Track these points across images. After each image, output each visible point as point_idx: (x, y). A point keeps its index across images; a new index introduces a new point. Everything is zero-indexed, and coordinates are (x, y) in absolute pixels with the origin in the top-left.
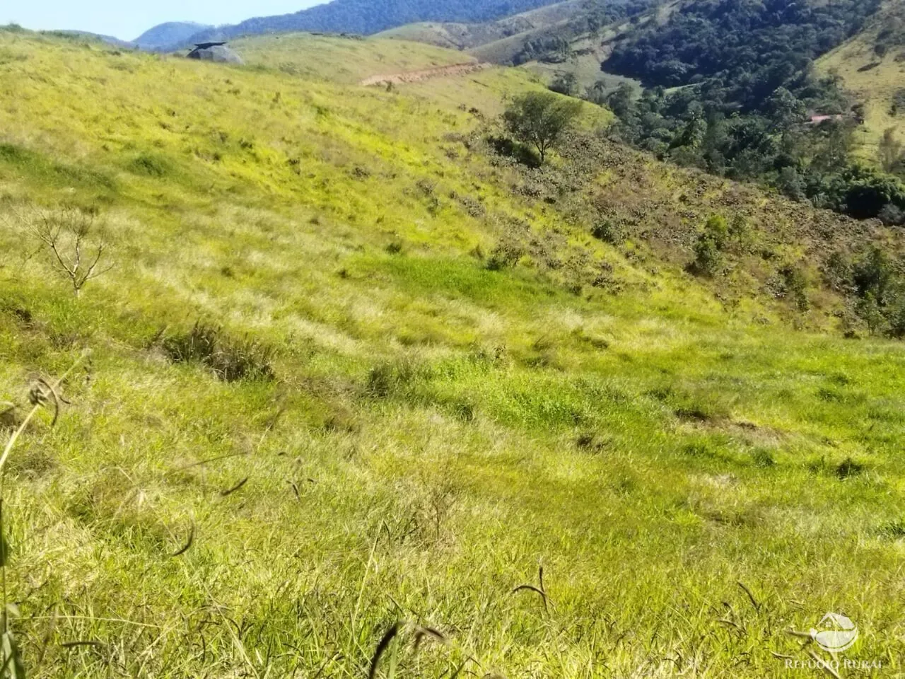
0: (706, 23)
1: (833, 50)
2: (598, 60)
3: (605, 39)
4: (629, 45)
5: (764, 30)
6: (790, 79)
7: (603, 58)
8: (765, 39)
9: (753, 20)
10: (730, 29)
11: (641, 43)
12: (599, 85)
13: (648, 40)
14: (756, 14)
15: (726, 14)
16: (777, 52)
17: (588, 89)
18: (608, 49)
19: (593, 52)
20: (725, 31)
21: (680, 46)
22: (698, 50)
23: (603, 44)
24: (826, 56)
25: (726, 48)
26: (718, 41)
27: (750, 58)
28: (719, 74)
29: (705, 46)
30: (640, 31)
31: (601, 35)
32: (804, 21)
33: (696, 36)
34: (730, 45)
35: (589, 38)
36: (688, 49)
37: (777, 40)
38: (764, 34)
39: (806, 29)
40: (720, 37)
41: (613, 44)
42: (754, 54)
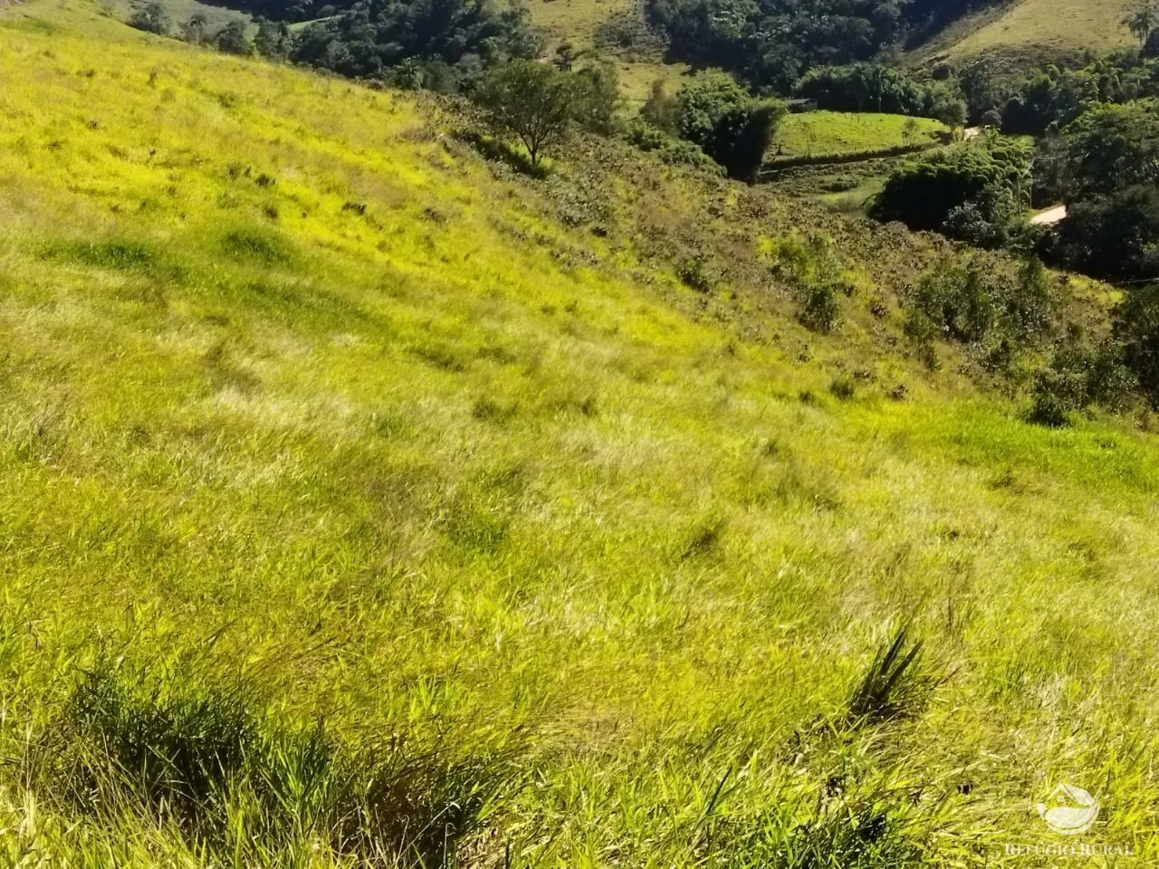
6: (460, 12)
12: (198, 20)
17: (184, 26)
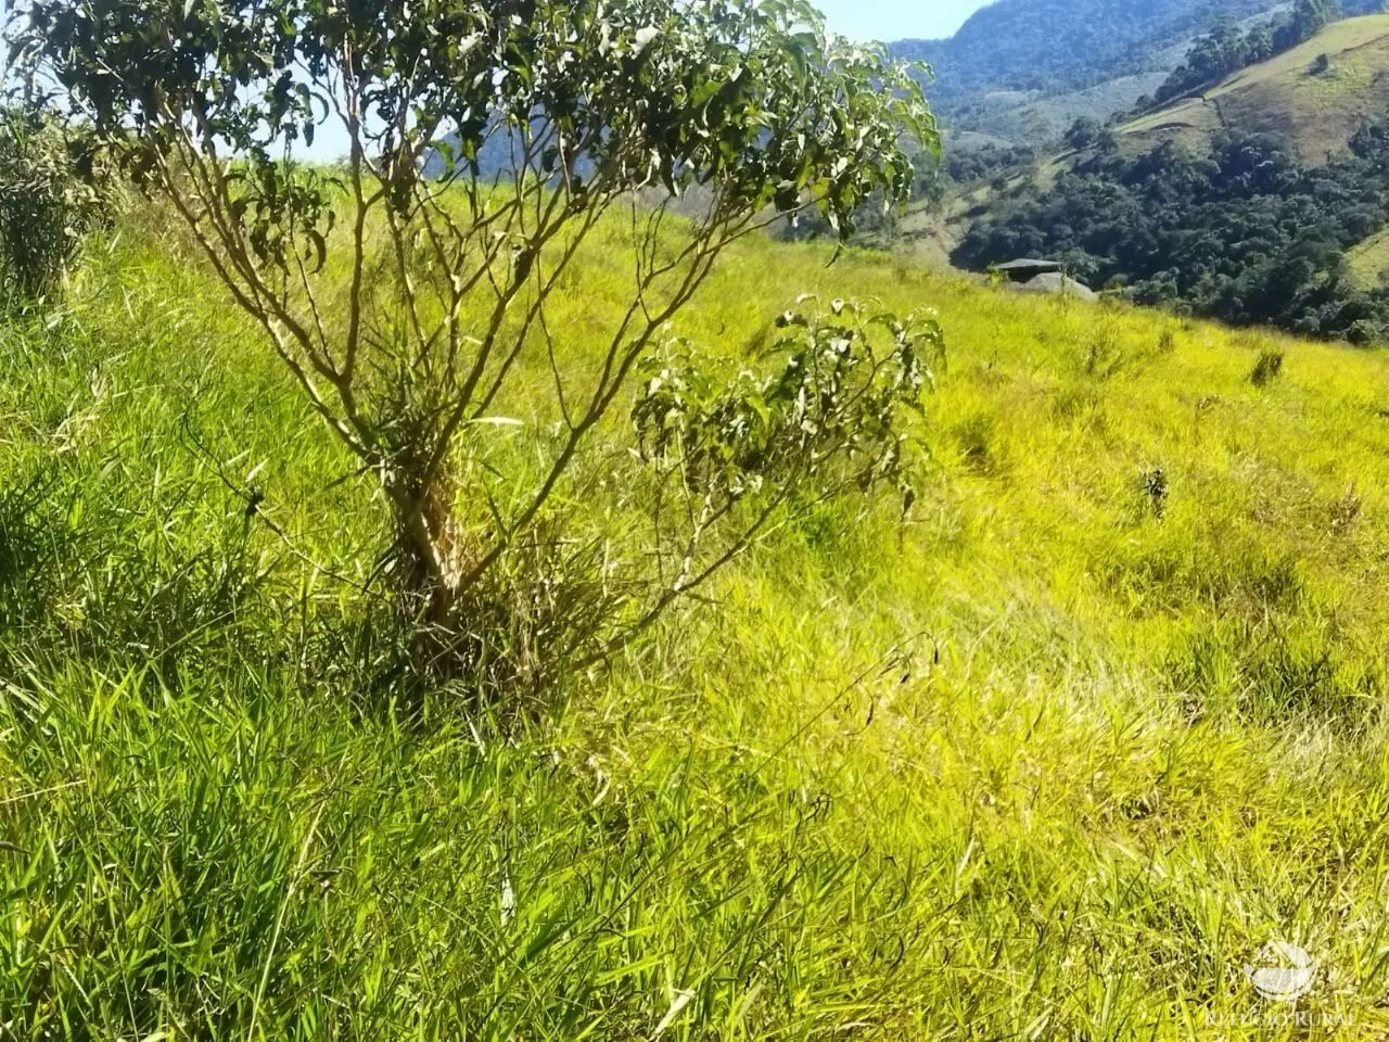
0: (1121, 190)
1: (1368, 240)
2: (942, 247)
3: (953, 214)
4: (993, 223)
5: (1229, 205)
7: (952, 245)
8: (1232, 218)
9: (1198, 188)
10: (1162, 201)
11: (1015, 222)
13: (1026, 217)
14: (1203, 178)
15: (1153, 177)
16: (1261, 241)
18: (960, 229)
19: (933, 234)
20: (1156, 204)
21: (1084, 226)
22: (1114, 235)
23: (949, 221)
24: (1358, 248)
25: (1163, 232)
26: (1144, 220)
27: (1213, 249)
28: (1162, 274)
29: (1126, 229)
30: (1009, 201)
31: (946, 209)
32: (1291, 190)
33: (1107, 212)
34: (1167, 226)
35: (927, 210)
36: (1096, 232)
37: (1255, 220)
38: (1229, 210)
39: (1302, 203)
40: (1147, 213)
41: (967, 223)
42: (1220, 243)
